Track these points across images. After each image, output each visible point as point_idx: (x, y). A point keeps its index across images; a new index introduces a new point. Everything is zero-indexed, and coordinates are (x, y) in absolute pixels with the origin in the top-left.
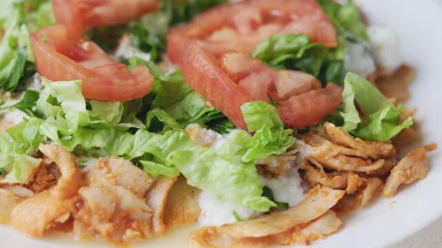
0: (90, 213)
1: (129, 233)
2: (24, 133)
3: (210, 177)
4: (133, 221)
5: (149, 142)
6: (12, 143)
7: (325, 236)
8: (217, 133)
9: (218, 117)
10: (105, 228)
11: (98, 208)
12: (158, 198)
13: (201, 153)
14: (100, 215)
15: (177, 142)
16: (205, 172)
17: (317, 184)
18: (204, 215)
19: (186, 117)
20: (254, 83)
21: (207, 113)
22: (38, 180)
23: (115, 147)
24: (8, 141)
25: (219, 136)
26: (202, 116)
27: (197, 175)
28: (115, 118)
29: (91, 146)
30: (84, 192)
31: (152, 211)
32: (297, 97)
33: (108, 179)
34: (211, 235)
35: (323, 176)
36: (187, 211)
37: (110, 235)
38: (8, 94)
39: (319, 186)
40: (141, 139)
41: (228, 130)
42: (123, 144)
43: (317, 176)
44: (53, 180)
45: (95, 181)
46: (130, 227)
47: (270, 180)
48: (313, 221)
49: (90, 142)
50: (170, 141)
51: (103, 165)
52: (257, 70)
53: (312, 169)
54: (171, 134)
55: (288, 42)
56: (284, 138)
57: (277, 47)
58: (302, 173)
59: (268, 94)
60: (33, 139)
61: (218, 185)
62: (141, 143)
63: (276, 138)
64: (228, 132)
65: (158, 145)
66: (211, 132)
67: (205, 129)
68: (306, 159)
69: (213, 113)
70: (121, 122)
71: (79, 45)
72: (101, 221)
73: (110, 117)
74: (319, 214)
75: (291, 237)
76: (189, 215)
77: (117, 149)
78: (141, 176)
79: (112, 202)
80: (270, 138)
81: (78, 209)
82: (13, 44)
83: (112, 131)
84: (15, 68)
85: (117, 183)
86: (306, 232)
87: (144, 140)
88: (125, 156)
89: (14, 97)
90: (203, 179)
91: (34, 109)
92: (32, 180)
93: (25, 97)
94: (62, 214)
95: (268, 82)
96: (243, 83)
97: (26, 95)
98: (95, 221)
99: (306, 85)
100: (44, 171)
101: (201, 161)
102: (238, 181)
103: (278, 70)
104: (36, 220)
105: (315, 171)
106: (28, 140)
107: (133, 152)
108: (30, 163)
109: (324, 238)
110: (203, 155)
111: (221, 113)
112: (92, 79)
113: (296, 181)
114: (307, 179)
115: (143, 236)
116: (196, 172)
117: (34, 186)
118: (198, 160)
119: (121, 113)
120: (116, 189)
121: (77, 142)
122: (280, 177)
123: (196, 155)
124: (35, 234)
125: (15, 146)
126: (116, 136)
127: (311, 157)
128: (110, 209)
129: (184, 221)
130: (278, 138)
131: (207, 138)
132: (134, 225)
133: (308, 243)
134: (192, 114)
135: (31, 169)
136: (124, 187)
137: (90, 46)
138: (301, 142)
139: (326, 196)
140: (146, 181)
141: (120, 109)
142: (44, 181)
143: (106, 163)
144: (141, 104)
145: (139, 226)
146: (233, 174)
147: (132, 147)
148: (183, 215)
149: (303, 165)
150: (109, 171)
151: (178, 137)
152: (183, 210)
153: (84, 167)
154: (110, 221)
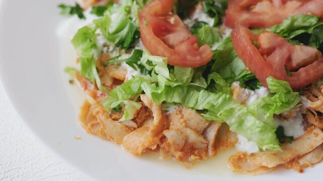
0: (169, 145)
1: (193, 157)
2: (131, 87)
3: (244, 127)
4: (195, 150)
5: (208, 100)
6: (124, 95)
7: (313, 164)
8: (251, 90)
9: (253, 78)
10: (178, 154)
11: (174, 143)
12: (212, 134)
13: (239, 110)
14: (175, 147)
15: (225, 101)
16: (241, 123)
17: (312, 125)
18: (240, 144)
19: (233, 76)
20: (277, 58)
21: (246, 75)
22: (140, 116)
23: (186, 102)
24: (122, 93)
25: (252, 92)
26: (243, 77)
27: (236, 125)
28: (188, 79)
29: (172, 101)
30: (166, 133)
31: (207, 142)
32: (304, 68)
33: (181, 124)
34: (242, 158)
35: (316, 121)
36: (229, 140)
37: (181, 159)
38: (123, 50)
39: (313, 127)
40: (203, 97)
41: (258, 86)
42: (192, 98)
43: (313, 120)
44: (148, 116)
45: (173, 125)
46: (193, 154)
47: (283, 121)
48: (306, 154)
49: (172, 98)
50: (220, 100)
51: (178, 112)
52: (280, 46)
53: (310, 114)
54: (222, 95)
55: (304, 21)
56: (293, 99)
57: (296, 24)
58: (304, 116)
59: (285, 65)
60: (137, 91)
61: (249, 132)
62: (203, 100)
63: (287, 100)
64: (258, 88)
65: (213, 102)
66: (247, 91)
67: (243, 89)
68: (306, 108)
69: (250, 76)
70: (192, 82)
71: (169, 20)
72: (176, 150)
73: (185, 78)
74: (311, 150)
75: (292, 165)
76: (230, 143)
77: (188, 103)
78: (202, 121)
79: (183, 140)
80: (284, 100)
81: (162, 142)
82: (128, 9)
83: (186, 89)
84: (128, 33)
85: (187, 126)
86: (302, 162)
87: (204, 98)
88: (192, 108)
89: (127, 52)
90: (239, 128)
91: (139, 63)
92: (136, 116)
93: (133, 54)
94: (153, 145)
95: (287, 56)
96: (270, 58)
97: (134, 52)
98: (172, 150)
99: (312, 56)
100: (144, 111)
101: (239, 116)
102: (261, 132)
103: (294, 45)
104: (137, 148)
105: (312, 116)
106: (134, 91)
107: (197, 106)
108: (134, 107)
109: (312, 167)
110: (240, 112)
111: (254, 76)
112: (173, 57)
113: (299, 121)
114: (307, 119)
115: (201, 158)
116: (235, 123)
117: (137, 119)
118: (237, 115)
119: (192, 75)
120: (186, 130)
121: (163, 99)
122: (290, 119)
123: (236, 111)
124: (137, 155)
125: (126, 96)
126: (188, 92)
127: (311, 108)
128: (182, 143)
129: (227, 147)
130: (289, 100)
131: (244, 95)
132: (196, 152)
133: (301, 171)
134: (237, 74)
135: (135, 111)
136: (191, 128)
137: (175, 21)
138: (304, 98)
139: (316, 137)
140: (204, 124)
141: (191, 73)
142: (143, 117)
143: (180, 112)
144: (205, 67)
145: (199, 153)
146: (258, 127)
147: (197, 102)
148: (227, 143)
149: (305, 112)
150: (182, 117)
151: (226, 97)
152: (227, 139)
153: (167, 111)
154: (182, 150)
